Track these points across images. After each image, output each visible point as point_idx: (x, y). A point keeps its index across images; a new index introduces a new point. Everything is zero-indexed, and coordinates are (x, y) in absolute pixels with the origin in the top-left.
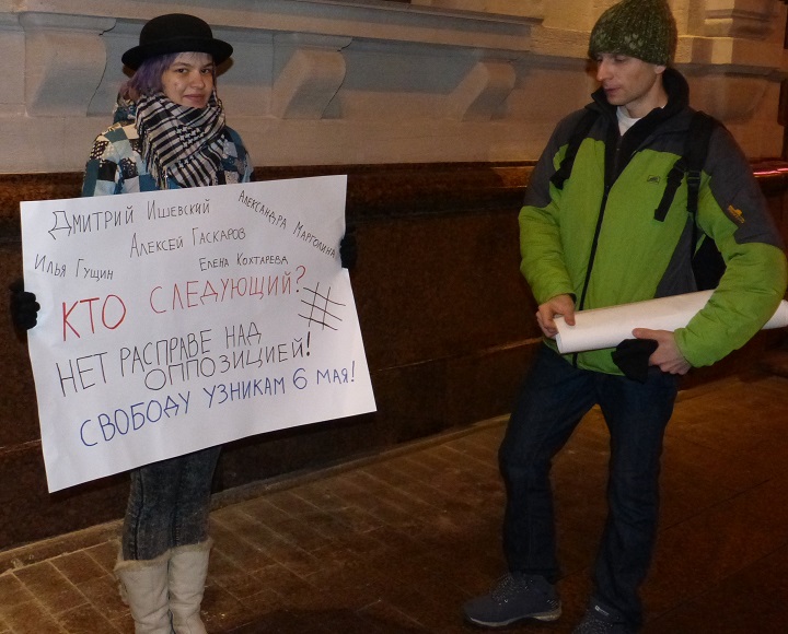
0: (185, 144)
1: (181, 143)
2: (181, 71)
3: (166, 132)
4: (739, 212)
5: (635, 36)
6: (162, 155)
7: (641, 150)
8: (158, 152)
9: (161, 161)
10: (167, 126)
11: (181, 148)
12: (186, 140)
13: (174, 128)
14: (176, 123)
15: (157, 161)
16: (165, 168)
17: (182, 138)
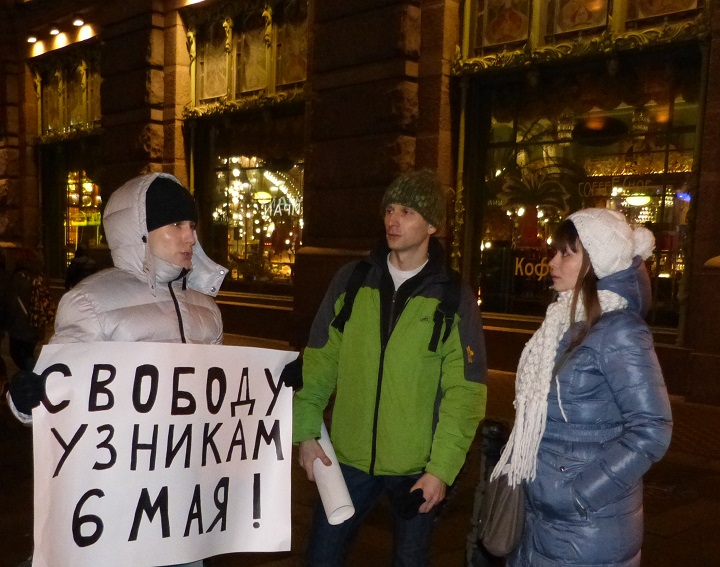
4: (472, 353)
5: (423, 198)
7: (414, 297)
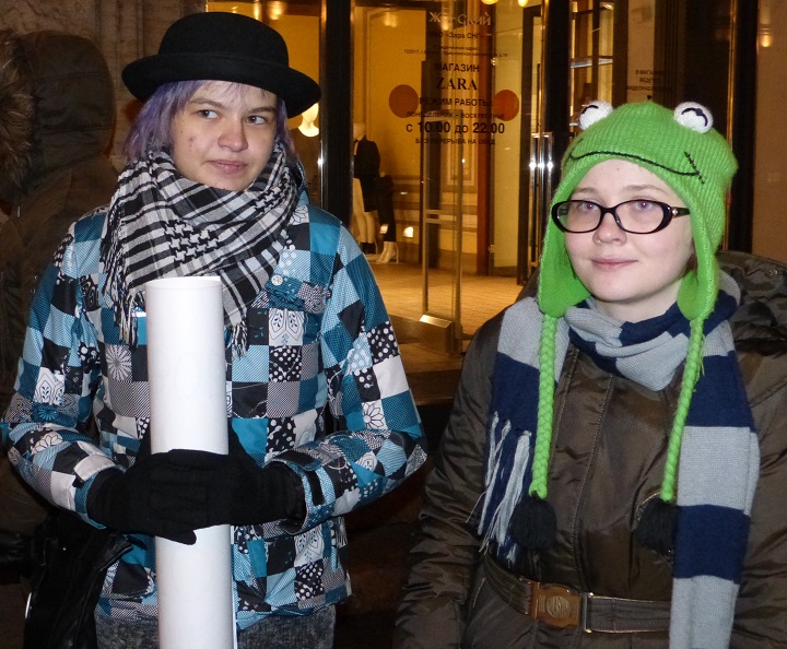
0: (181, 256)
1: (173, 251)
2: (205, 113)
3: (147, 229)
6: (133, 268)
8: (128, 262)
9: (130, 278)
10: (151, 218)
11: (170, 260)
12: (183, 248)
13: (162, 224)
14: (166, 215)
15: (123, 276)
16: (133, 292)
17: (176, 243)
